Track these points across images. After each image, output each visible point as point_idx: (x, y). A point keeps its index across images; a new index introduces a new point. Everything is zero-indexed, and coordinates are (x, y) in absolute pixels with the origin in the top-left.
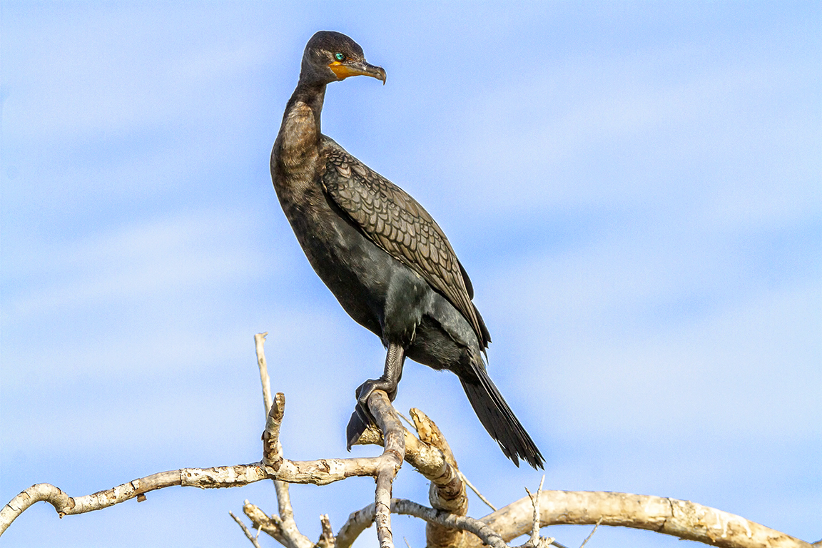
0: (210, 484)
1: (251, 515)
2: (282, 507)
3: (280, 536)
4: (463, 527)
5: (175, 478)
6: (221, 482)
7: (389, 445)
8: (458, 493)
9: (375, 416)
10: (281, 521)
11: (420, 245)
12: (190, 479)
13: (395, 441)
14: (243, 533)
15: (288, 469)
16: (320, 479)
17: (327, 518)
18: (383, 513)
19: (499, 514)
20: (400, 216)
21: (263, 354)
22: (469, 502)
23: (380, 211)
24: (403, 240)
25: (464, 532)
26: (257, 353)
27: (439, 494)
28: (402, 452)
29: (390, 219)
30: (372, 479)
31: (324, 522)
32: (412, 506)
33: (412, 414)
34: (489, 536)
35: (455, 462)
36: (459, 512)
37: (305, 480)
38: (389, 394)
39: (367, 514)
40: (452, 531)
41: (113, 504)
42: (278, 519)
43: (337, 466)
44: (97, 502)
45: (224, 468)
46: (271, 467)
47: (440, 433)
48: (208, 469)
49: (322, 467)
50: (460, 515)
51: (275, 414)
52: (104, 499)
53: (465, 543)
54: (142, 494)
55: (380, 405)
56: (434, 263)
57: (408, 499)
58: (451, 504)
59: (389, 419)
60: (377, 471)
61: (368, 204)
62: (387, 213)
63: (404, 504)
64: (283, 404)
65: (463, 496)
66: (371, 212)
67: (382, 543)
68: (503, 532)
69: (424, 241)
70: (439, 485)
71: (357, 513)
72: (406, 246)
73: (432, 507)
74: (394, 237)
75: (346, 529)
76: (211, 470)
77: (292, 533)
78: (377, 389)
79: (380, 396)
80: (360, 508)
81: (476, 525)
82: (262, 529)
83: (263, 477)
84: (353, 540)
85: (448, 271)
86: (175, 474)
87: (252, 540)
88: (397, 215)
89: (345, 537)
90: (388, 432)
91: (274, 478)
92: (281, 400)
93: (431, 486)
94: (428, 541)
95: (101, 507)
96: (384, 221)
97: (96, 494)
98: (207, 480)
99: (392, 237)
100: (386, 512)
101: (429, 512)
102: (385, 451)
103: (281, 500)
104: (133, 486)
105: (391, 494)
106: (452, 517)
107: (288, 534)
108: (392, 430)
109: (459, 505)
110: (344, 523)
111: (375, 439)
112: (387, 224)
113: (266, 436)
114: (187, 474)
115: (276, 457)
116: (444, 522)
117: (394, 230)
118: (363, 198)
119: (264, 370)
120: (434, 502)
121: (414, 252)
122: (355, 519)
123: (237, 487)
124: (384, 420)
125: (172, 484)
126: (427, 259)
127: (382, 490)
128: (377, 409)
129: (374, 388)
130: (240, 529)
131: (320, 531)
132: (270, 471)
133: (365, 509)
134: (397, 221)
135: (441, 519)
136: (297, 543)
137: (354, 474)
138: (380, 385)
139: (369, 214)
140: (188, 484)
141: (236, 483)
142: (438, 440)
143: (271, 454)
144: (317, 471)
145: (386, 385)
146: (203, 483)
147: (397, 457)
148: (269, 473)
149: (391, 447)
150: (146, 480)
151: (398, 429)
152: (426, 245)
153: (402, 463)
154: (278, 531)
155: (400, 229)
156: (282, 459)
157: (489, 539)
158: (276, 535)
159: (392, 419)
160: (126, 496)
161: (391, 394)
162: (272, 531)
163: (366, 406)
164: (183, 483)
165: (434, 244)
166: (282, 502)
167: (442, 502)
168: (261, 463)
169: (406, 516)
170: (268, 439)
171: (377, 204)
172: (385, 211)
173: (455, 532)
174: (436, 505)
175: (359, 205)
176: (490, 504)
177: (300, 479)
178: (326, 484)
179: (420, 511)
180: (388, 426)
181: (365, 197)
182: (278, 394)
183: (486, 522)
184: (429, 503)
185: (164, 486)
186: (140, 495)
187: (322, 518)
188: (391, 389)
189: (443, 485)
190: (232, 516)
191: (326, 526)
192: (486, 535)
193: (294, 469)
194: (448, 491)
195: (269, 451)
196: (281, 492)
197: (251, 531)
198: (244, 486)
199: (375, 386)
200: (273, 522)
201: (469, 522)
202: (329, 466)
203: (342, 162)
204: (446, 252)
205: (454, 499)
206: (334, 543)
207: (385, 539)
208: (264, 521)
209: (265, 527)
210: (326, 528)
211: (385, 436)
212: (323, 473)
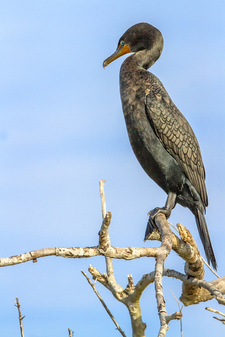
0: (70, 256)
1: (93, 272)
2: (108, 269)
3: (107, 284)
4: (201, 286)
5: (52, 251)
6: (76, 255)
7: (164, 242)
8: (199, 268)
9: (158, 226)
10: (108, 277)
11: (184, 147)
12: (60, 253)
13: (167, 240)
14: (88, 281)
15: (111, 250)
16: (127, 257)
17: (131, 276)
18: (159, 276)
19: (221, 279)
20: (178, 129)
21: (103, 191)
22: (205, 272)
23: (169, 123)
24: (175, 141)
25: (202, 288)
26: (100, 190)
27: (189, 268)
28: (170, 245)
29: (172, 129)
30: (154, 259)
31: (129, 278)
32: (175, 273)
33: (178, 226)
34: (214, 291)
35: (199, 252)
36: (200, 278)
37: (119, 257)
38: (166, 216)
39: (152, 276)
40: (196, 287)
41: (20, 263)
42: (106, 275)
43: (136, 251)
44: (12, 262)
45: (78, 248)
46: (102, 249)
47: (191, 237)
48: (70, 248)
49: (128, 251)
50: (200, 279)
51: (106, 222)
52: (16, 260)
53: (202, 293)
54: (35, 259)
55: (161, 221)
56: (188, 158)
57: (173, 269)
58: (195, 273)
59: (165, 228)
60: (157, 255)
61: (164, 118)
62: (172, 125)
63: (171, 271)
64: (110, 218)
65: (202, 270)
66: (164, 122)
67: (157, 292)
68: (222, 289)
69: (186, 145)
70: (190, 263)
71: (147, 275)
72: (175, 145)
73: (186, 274)
74: (171, 138)
75: (141, 283)
76: (72, 249)
77: (113, 283)
78: (160, 212)
79: (161, 216)
80: (148, 273)
81: (208, 285)
82: (97, 280)
83: (97, 254)
84: (144, 289)
85: (195, 164)
86: (53, 250)
87: (92, 285)
88: (177, 128)
89: (140, 287)
90: (164, 235)
91: (103, 255)
92: (109, 215)
93: (186, 263)
94: (183, 291)
95: (14, 264)
96: (169, 129)
97: (12, 257)
98: (69, 254)
99: (170, 138)
100: (160, 276)
101: (184, 277)
102: (162, 245)
103: (108, 266)
104: (31, 254)
105: (163, 267)
106: (195, 280)
107: (111, 283)
108: (166, 234)
109: (199, 274)
110: (140, 280)
111: (158, 238)
112: (170, 131)
113: (101, 233)
114: (59, 250)
115: (106, 244)
116: (191, 282)
117: (172, 135)
118: (163, 114)
119: (103, 199)
120: (187, 272)
121: (179, 149)
122: (146, 278)
123: (84, 258)
124: (163, 229)
125: (51, 255)
126: (185, 154)
127: (159, 265)
128: (159, 223)
129: (159, 212)
130: (86, 279)
131: (127, 283)
132: (102, 251)
133: (151, 273)
134: (176, 131)
135: (189, 281)
136: (115, 288)
137: (145, 256)
138: (162, 211)
139: (162, 123)
140: (59, 255)
141: (84, 256)
142: (190, 240)
143: (103, 242)
144: (126, 253)
145: (165, 211)
146: (67, 255)
147: (168, 248)
148: (101, 252)
149: (165, 243)
150: (38, 252)
151: (169, 234)
152: (187, 147)
153: (170, 251)
154: (106, 281)
155: (175, 135)
156: (108, 246)
157: (214, 292)
158: (104, 283)
159: (167, 229)
160: (27, 259)
161: (167, 216)
162: (103, 281)
163: (154, 221)
164: (57, 254)
165: (191, 148)
166: (109, 267)
167: (191, 272)
168: (97, 247)
169: (172, 278)
170: (101, 235)
171: (168, 119)
172: (171, 124)
173: (197, 288)
174: (188, 273)
175: (159, 117)
176: (216, 274)
177: (117, 256)
178: (130, 259)
179: (179, 276)
180: (164, 232)
181: (164, 114)
182: (108, 212)
183: (213, 283)
184: (184, 272)
185: (47, 255)
186: (34, 259)
187: (129, 276)
188: (167, 214)
189: (192, 263)
190: (82, 272)
191: (131, 280)
192: (213, 290)
193: (114, 251)
194: (194, 267)
195: (102, 241)
196: (109, 262)
197: (91, 280)
198: (88, 258)
199: (159, 211)
200: (103, 277)
201: (204, 283)
202: (132, 251)
203: (158, 92)
204: (196, 154)
205: (197, 271)
206: (134, 289)
207: (159, 290)
208: (99, 276)
209: (99, 279)
210: (130, 282)
211: (162, 237)
212: (129, 254)
